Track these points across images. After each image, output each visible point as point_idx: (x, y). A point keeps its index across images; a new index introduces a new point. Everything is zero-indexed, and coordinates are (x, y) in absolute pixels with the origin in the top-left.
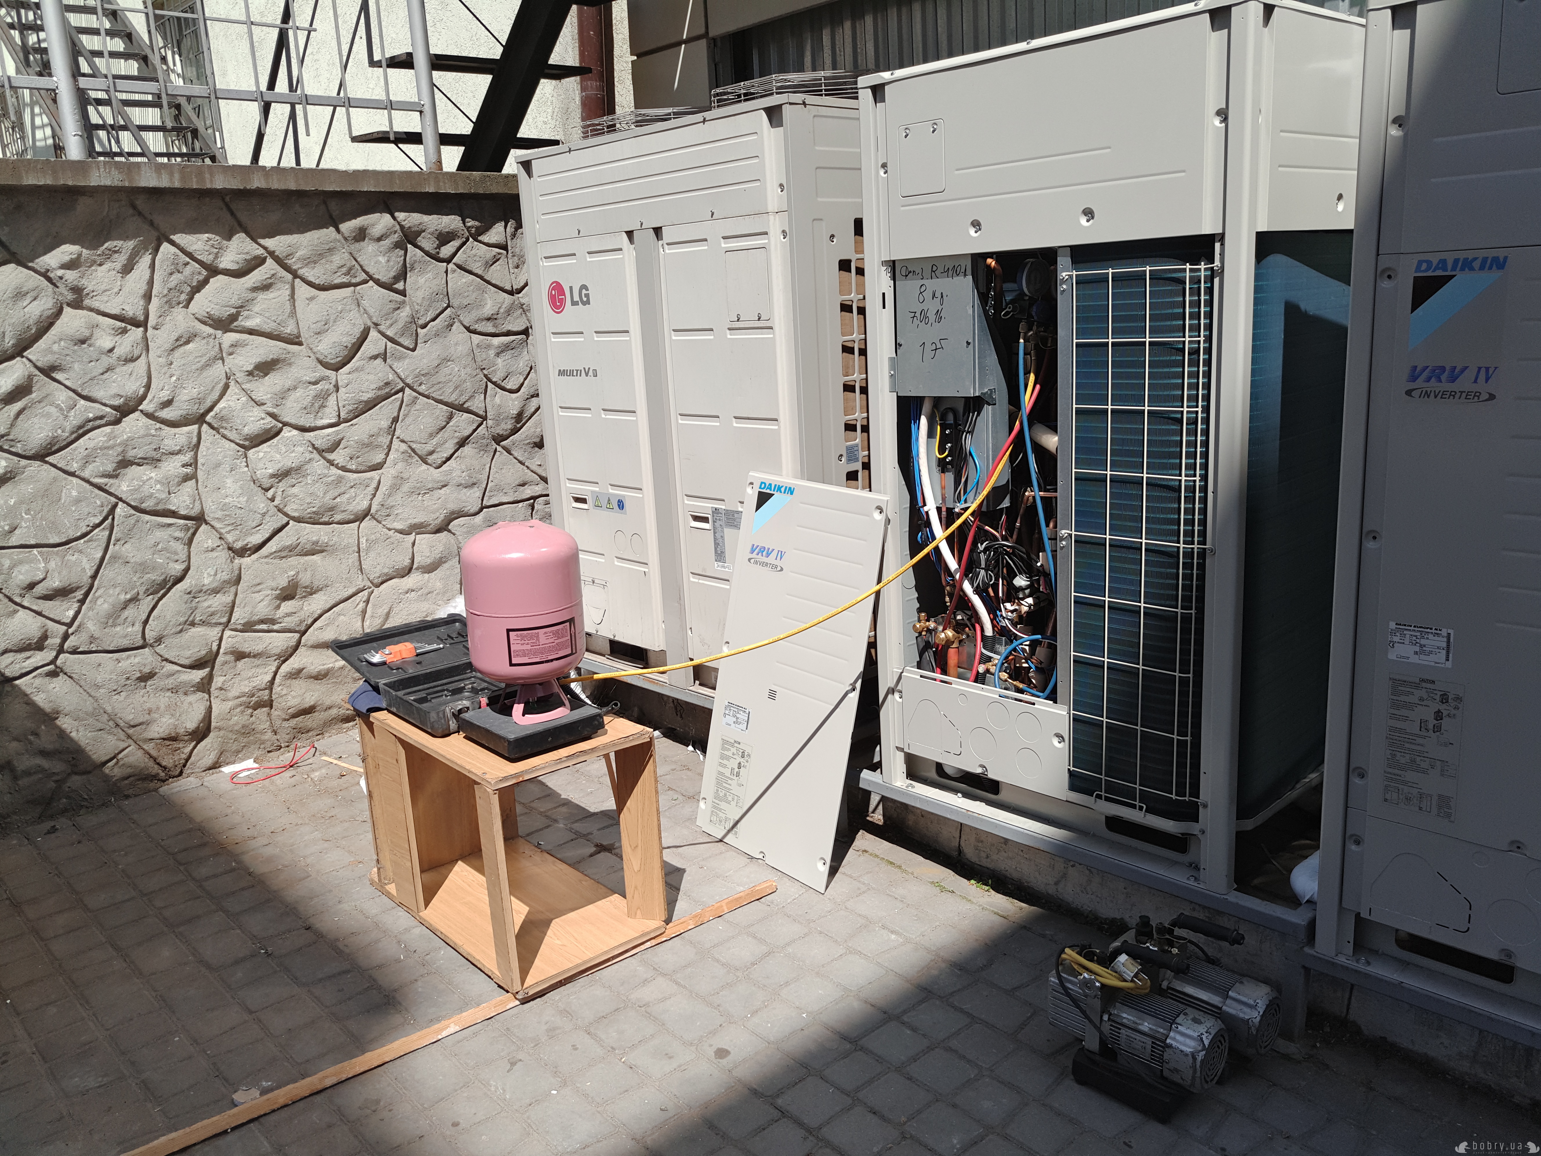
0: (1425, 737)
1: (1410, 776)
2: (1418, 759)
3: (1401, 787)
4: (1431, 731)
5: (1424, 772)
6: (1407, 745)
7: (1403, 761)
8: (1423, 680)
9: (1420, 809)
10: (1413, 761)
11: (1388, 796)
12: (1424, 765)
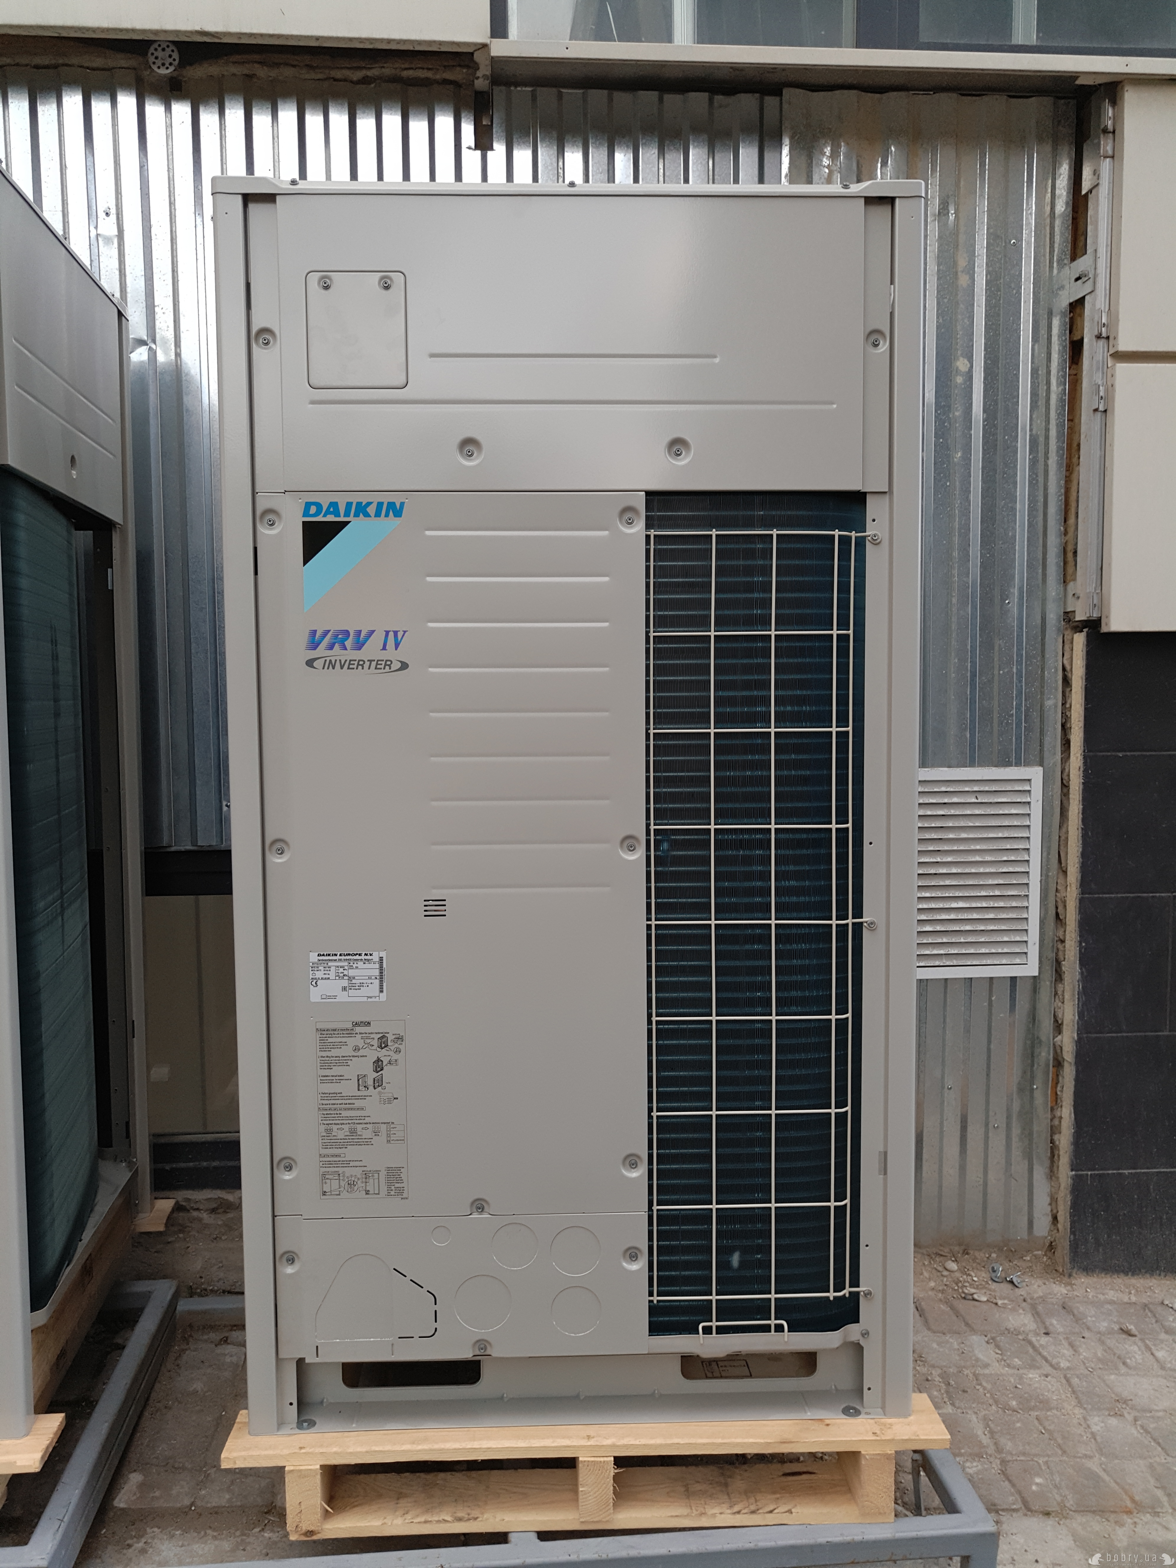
0: (364, 1098)
1: (351, 1153)
2: (359, 1127)
3: (341, 1170)
4: (371, 1088)
5: (368, 1142)
6: (345, 1113)
7: (341, 1135)
8: (356, 1024)
9: (367, 1193)
10: (353, 1132)
11: (326, 1188)
12: (367, 1134)
